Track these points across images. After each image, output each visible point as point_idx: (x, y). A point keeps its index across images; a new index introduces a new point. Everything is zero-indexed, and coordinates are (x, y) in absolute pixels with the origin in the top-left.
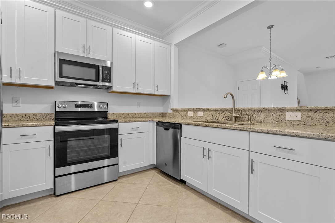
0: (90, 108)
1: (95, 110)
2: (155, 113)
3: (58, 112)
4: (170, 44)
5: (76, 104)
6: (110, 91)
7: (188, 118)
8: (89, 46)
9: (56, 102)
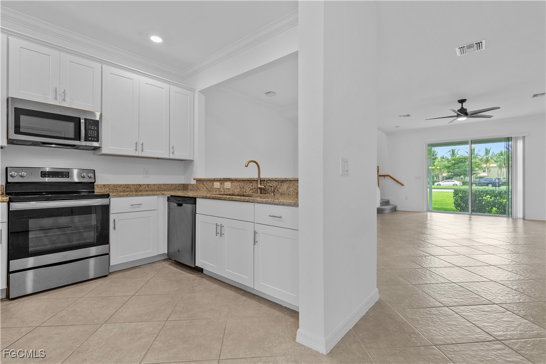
0: (66, 177)
1: (73, 179)
2: (172, 185)
3: (10, 183)
4: (192, 90)
5: (41, 172)
6: (99, 154)
7: (215, 190)
8: (65, 90)
9: (7, 168)
